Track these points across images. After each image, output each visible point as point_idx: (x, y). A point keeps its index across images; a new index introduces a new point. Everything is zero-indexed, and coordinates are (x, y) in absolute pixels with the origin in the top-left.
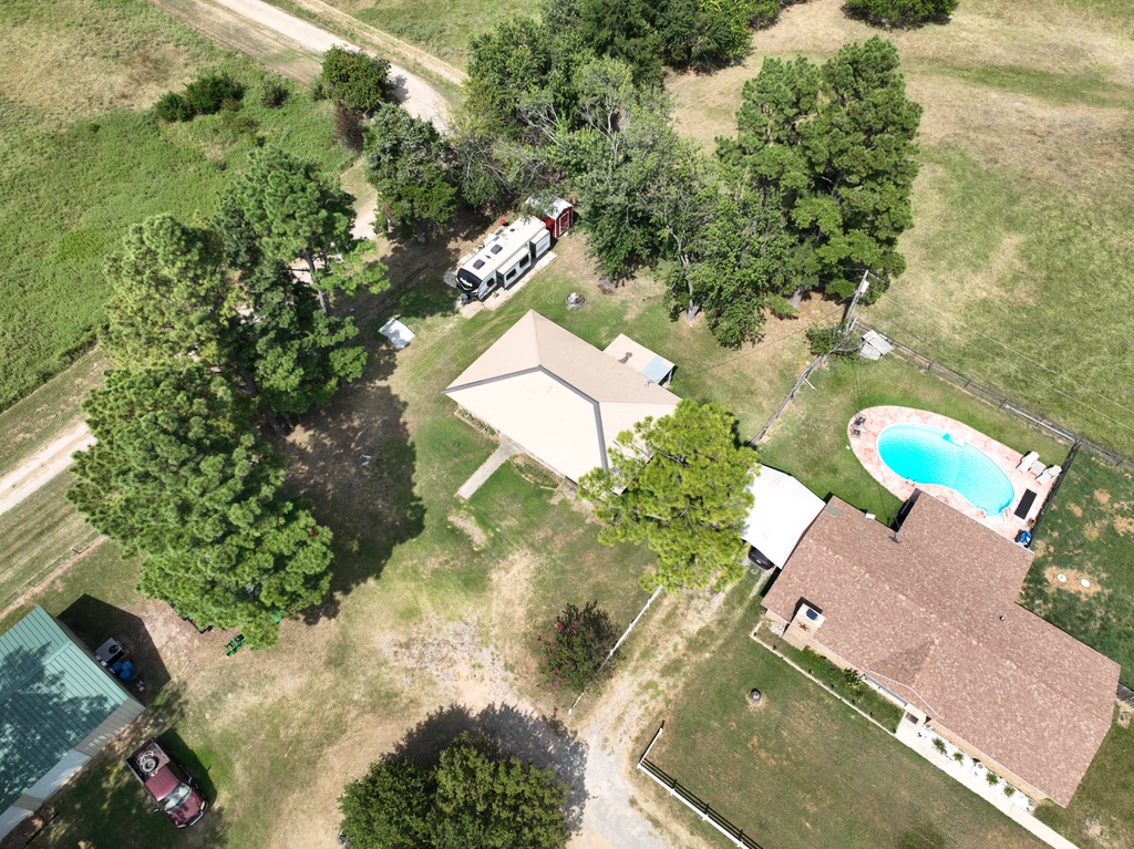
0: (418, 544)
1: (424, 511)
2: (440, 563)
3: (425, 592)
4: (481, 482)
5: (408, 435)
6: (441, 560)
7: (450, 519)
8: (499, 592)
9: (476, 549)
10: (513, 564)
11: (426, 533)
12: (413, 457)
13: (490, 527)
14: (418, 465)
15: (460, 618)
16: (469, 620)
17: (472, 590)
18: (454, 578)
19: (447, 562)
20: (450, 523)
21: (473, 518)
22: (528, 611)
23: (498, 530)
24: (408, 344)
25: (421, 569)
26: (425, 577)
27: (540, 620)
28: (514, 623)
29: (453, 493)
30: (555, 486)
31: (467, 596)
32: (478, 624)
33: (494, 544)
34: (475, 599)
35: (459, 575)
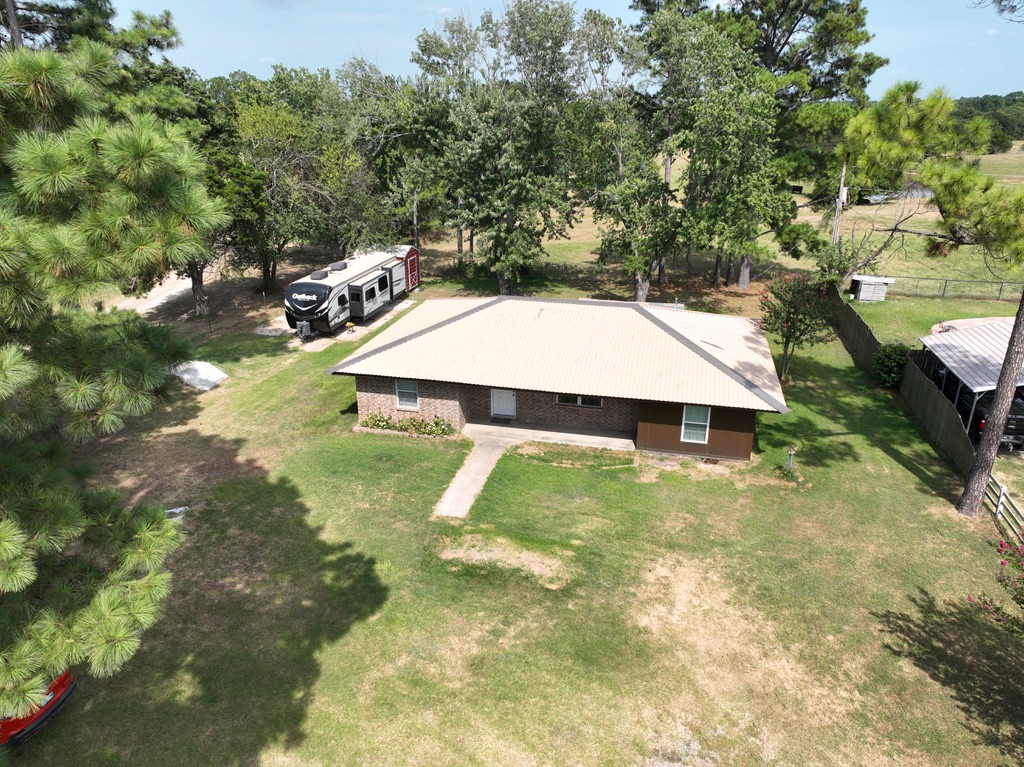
0: (390, 621)
1: (372, 562)
2: (480, 642)
3: (478, 721)
4: (477, 488)
5: (266, 472)
6: (476, 634)
7: (447, 555)
8: (690, 648)
9: (553, 587)
10: (667, 586)
11: (401, 596)
12: (294, 493)
13: (554, 543)
14: (310, 501)
15: (640, 747)
16: (666, 743)
17: (616, 668)
18: (543, 659)
19: (496, 633)
20: (450, 562)
21: (500, 540)
22: (801, 657)
23: (576, 542)
24: (216, 386)
25: (433, 669)
26: (456, 685)
27: (854, 666)
28: (798, 703)
29: (425, 516)
30: (631, 461)
31: (614, 687)
32: (703, 741)
33: (590, 566)
34: (641, 685)
35: (552, 649)
